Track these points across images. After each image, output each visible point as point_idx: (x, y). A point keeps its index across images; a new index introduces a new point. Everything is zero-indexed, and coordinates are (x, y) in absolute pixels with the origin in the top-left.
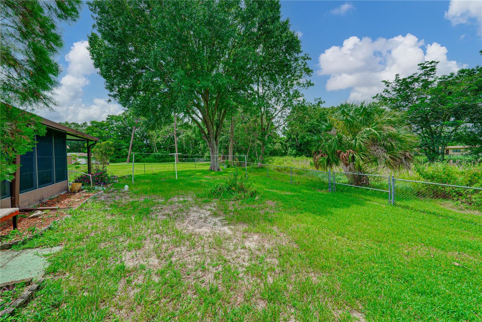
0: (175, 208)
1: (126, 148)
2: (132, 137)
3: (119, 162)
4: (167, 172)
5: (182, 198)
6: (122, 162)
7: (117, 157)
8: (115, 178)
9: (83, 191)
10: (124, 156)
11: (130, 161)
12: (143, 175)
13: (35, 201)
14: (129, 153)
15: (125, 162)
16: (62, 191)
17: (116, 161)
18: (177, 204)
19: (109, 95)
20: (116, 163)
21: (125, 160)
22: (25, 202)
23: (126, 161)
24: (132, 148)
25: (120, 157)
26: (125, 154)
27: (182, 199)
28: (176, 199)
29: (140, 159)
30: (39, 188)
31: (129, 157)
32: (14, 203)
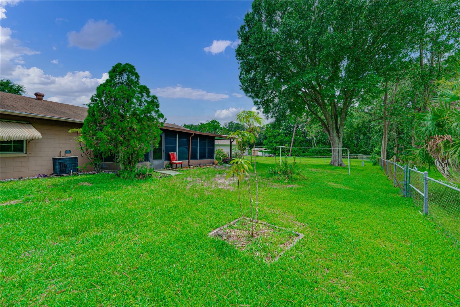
2: (294, 134)
13: (197, 164)
14: (291, 148)
16: (210, 163)
24: (294, 143)
30: (199, 159)
31: (290, 151)
32: (189, 162)
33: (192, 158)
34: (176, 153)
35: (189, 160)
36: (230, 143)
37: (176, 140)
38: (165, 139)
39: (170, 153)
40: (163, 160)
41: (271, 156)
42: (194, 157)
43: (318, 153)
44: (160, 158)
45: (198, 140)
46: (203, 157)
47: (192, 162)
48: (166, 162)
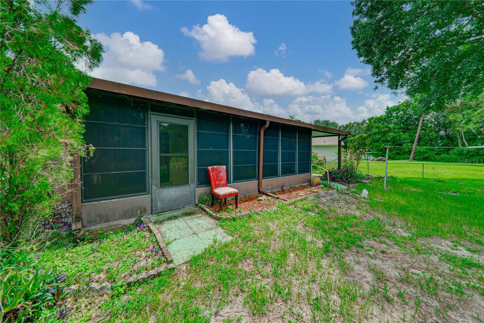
0: (419, 269)
1: (410, 142)
2: (419, 128)
3: (399, 159)
4: (475, 180)
5: (468, 250)
6: (403, 159)
7: (398, 153)
8: (368, 177)
9: (320, 186)
10: (406, 152)
11: (414, 159)
12: (420, 178)
13: (278, 187)
14: (414, 149)
15: (407, 159)
16: (304, 182)
17: (396, 158)
18: (435, 259)
19: (376, 82)
20: (396, 160)
21: (408, 157)
22: (269, 186)
23: (409, 159)
24: (418, 142)
25: (401, 153)
26: (407, 150)
27: (463, 253)
28: (445, 246)
29: (430, 156)
30: (281, 176)
31: (412, 153)
32: (259, 185)
33: (265, 175)
34: (224, 167)
35: (258, 179)
36: (337, 144)
37: (227, 136)
38: (198, 133)
39: (210, 168)
40: (192, 185)
41: (380, 160)
42: (271, 172)
43: (473, 155)
44: (185, 181)
45: (278, 136)
46: (288, 171)
47: (267, 183)
48: (202, 190)
